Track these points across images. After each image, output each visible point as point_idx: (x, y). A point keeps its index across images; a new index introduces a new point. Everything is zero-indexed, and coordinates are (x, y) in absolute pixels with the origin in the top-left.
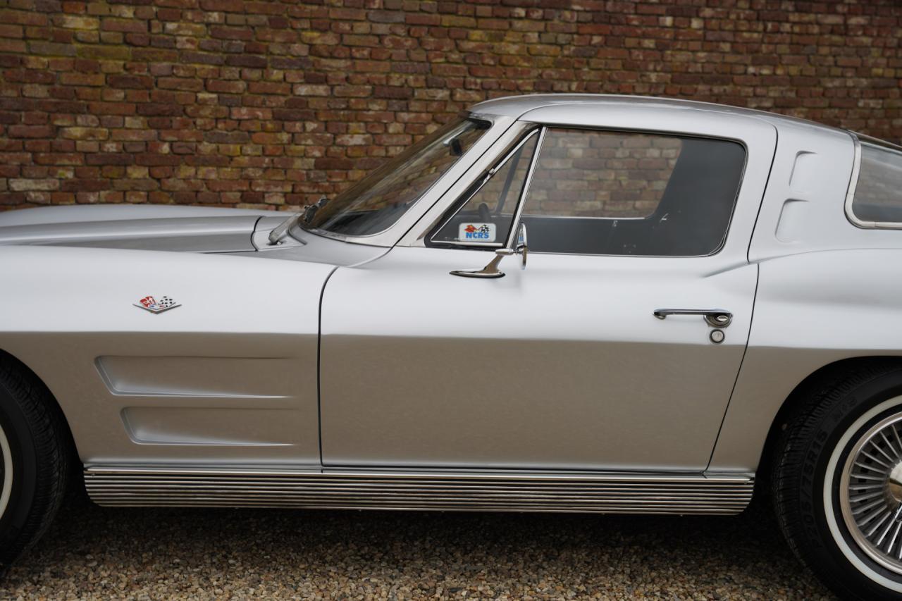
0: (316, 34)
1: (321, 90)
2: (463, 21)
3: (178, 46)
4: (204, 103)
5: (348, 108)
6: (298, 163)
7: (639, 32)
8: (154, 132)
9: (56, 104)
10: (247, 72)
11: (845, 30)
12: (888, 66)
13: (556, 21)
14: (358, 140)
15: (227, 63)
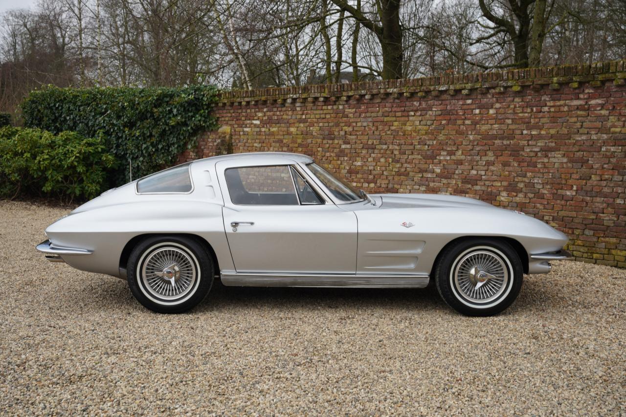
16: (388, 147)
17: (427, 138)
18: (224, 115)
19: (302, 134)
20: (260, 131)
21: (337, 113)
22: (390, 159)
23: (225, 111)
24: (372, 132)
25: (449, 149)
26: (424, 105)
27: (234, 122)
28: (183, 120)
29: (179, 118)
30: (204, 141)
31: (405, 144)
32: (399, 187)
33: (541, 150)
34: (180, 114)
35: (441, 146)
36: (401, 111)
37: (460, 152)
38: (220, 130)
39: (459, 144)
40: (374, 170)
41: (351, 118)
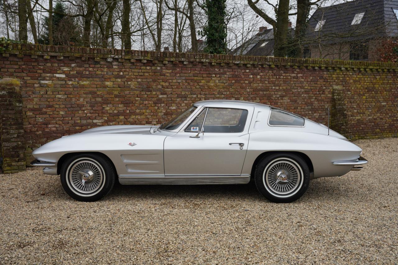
0: (163, 83)
1: (165, 96)
2: (200, 78)
3: (131, 87)
4: (137, 100)
5: (172, 100)
6: (160, 114)
7: (244, 79)
8: (125, 108)
9: (103, 102)
10: (147, 93)
11: (297, 77)
12: (309, 86)
13: (223, 77)
14: (174, 108)
15: (142, 91)
16: (197, 96)
17: (224, 91)
18: (7, 66)
21: (155, 72)
24: (185, 86)
25: (236, 97)
26: (222, 71)
33: (280, 96)
35: (232, 95)
36: (207, 74)
37: (243, 98)
41: (167, 76)
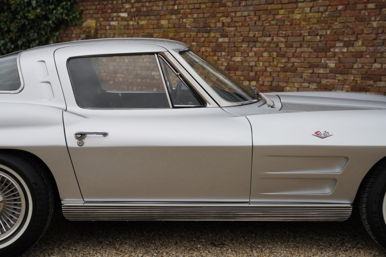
16: (273, 39)
17: (320, 28)
18: (89, 7)
19: (174, 27)
20: (128, 25)
22: (275, 54)
23: (89, 3)
24: (253, 22)
25: (346, 39)
27: (99, 15)
28: (44, 13)
29: (38, 11)
30: (67, 37)
31: (292, 36)
32: (285, 84)
34: (40, 6)
35: (337, 36)
37: (360, 42)
38: (85, 24)
39: (359, 32)
40: (256, 66)
41: (229, 7)
